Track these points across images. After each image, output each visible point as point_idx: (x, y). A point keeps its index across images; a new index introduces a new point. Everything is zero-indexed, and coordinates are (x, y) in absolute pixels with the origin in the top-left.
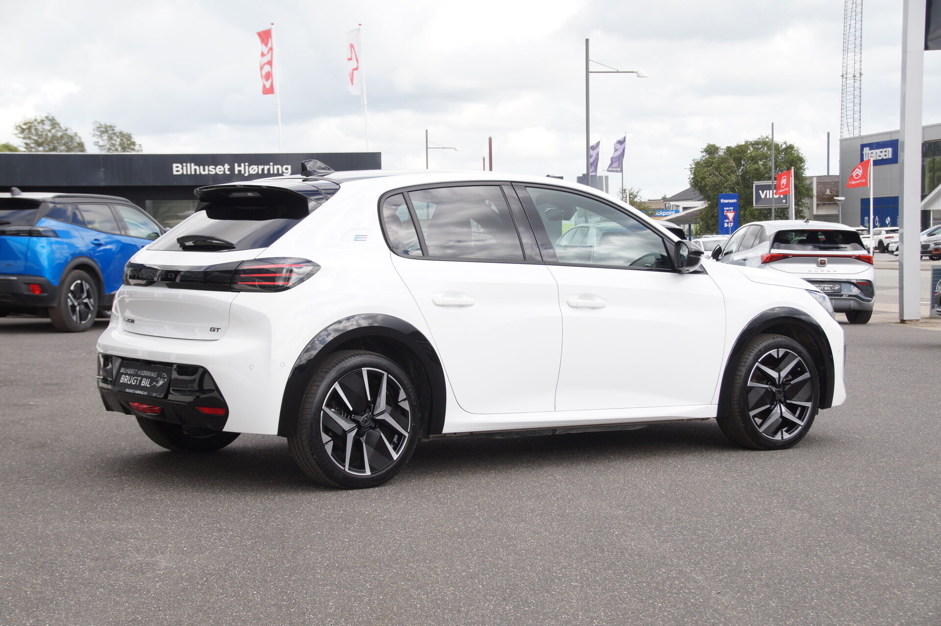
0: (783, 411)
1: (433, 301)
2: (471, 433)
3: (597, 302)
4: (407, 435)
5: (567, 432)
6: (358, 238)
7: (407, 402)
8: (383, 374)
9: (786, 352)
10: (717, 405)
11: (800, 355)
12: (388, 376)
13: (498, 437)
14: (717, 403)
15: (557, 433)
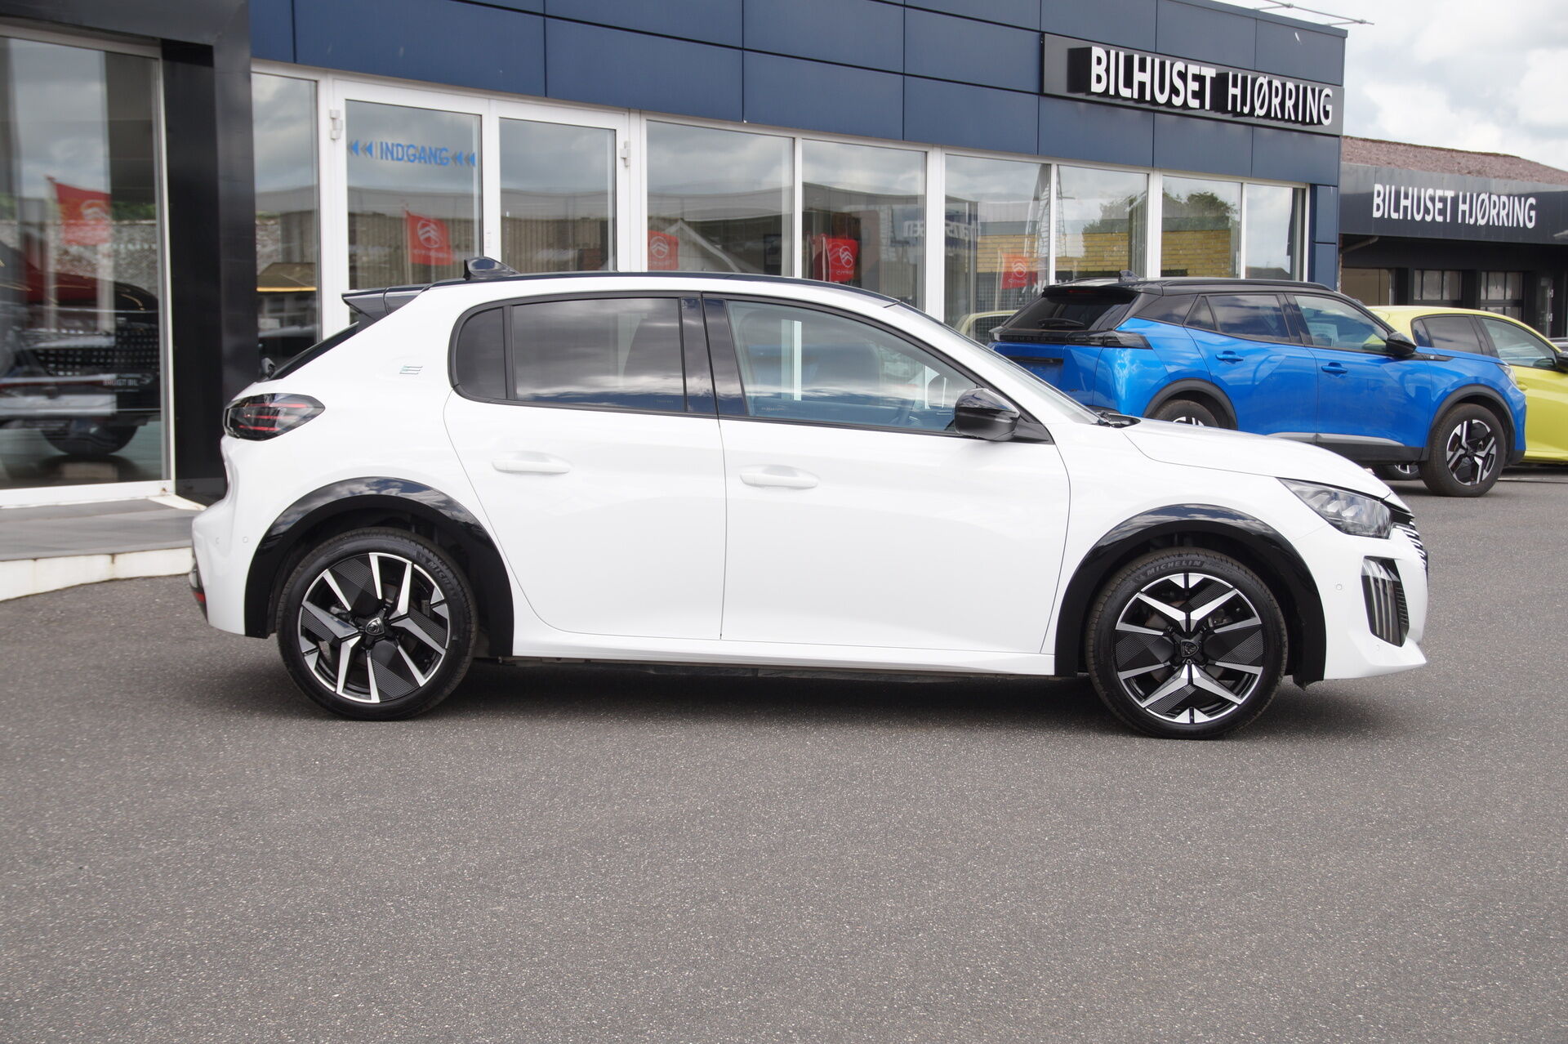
0: (1194, 677)
1: (494, 466)
2: (587, 661)
3: (801, 479)
4: (443, 651)
5: (780, 675)
6: (407, 370)
7: (445, 606)
8: (405, 564)
9: (1205, 580)
10: (1054, 656)
11: (1236, 586)
12: (413, 566)
13: (652, 672)
14: (1054, 653)
15: (760, 675)
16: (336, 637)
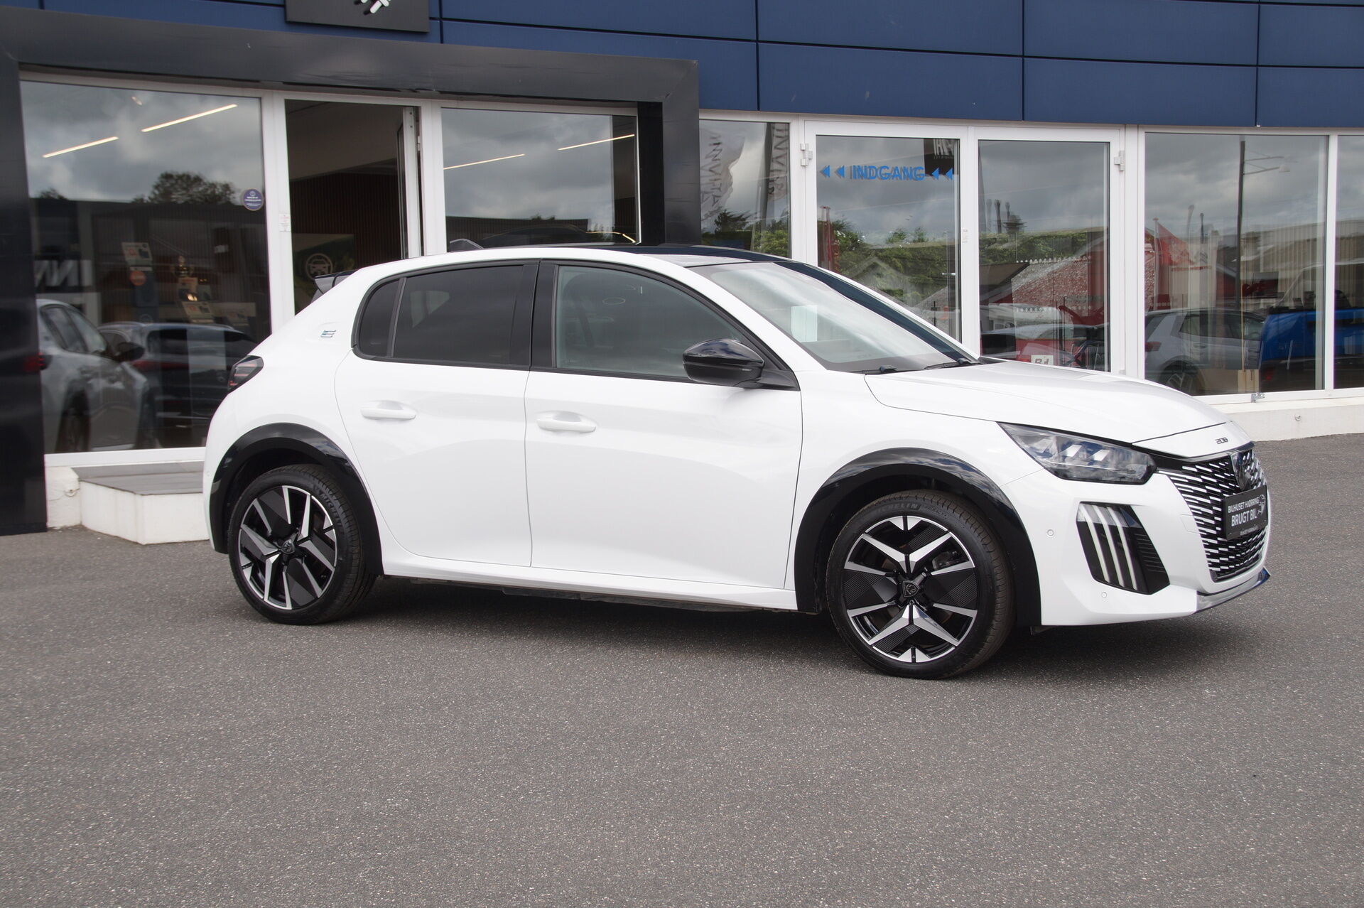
0: (915, 618)
1: (361, 413)
3: (584, 424)
4: (333, 570)
6: (325, 334)
7: (334, 531)
8: (306, 495)
9: (922, 522)
11: (950, 529)
12: (310, 497)
14: (794, 592)
16: (263, 555)
